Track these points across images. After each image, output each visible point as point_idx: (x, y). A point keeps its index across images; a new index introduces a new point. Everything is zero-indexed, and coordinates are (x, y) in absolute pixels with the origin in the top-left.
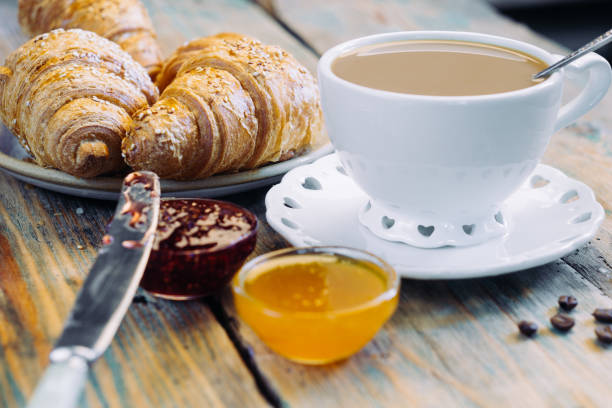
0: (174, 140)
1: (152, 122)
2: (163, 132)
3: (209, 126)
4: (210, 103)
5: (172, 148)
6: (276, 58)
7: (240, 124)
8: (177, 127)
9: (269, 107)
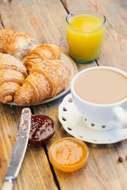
0: (27, 99)
1: (22, 94)
2: (24, 97)
3: (36, 93)
4: (37, 87)
5: (27, 101)
6: (56, 67)
7: (45, 91)
8: (28, 95)
9: (53, 85)
